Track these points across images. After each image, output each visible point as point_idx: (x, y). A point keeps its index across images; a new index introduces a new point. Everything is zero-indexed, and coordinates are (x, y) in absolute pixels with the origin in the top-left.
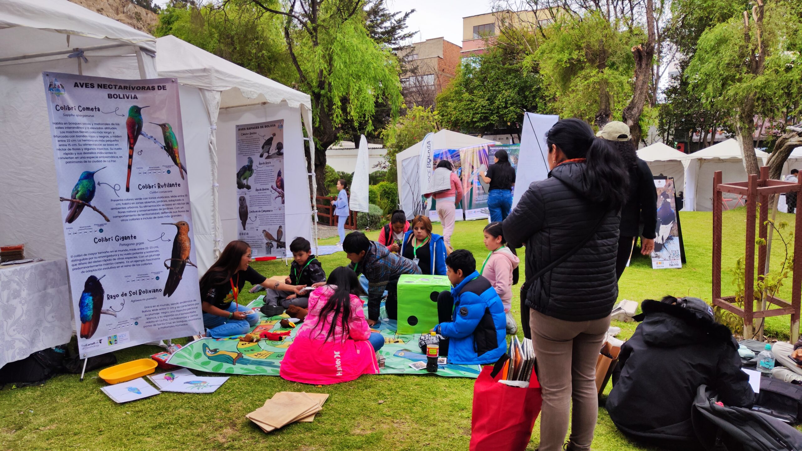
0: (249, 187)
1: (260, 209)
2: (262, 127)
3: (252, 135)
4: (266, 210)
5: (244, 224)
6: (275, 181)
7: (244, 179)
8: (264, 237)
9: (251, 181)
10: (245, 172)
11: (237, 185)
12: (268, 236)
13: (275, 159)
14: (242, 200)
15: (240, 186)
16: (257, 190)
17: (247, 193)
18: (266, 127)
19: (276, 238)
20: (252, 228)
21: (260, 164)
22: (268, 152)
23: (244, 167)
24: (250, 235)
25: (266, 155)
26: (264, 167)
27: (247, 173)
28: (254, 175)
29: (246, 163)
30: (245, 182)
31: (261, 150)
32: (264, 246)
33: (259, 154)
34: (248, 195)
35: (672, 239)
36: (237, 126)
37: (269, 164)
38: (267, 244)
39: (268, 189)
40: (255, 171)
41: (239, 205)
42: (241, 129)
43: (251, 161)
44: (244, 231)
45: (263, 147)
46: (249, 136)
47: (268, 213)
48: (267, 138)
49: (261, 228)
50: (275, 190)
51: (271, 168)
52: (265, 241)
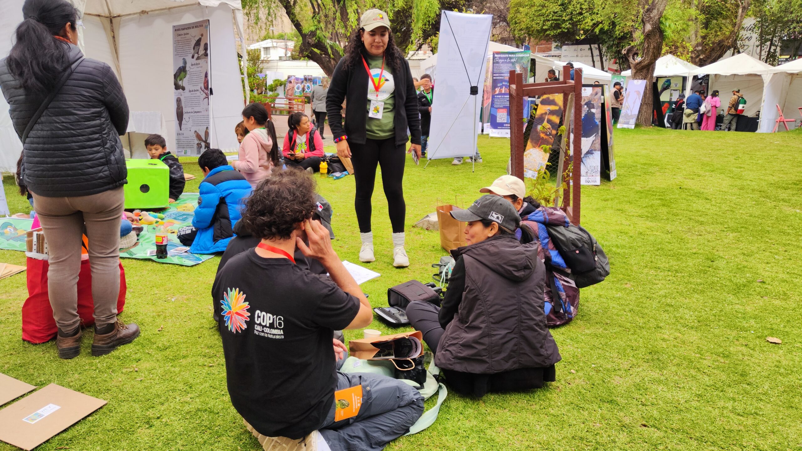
0: (183, 89)
1: (192, 110)
2: (193, 27)
3: (186, 36)
4: (196, 111)
5: (180, 124)
6: (203, 82)
7: (180, 80)
8: (195, 138)
9: (184, 83)
10: (180, 73)
11: (174, 86)
12: (199, 137)
13: (203, 60)
14: (179, 101)
15: (177, 87)
16: (190, 91)
17: (182, 94)
18: (196, 27)
19: (204, 139)
20: (186, 129)
21: (192, 65)
22: (198, 53)
23: (180, 68)
24: (185, 135)
25: (196, 56)
26: (195, 69)
27: (183, 74)
28: (188, 76)
29: (181, 65)
30: (180, 83)
31: (192, 51)
32: (196, 146)
33: (191, 55)
34: (184, 95)
35: (592, 154)
36: (174, 27)
37: (199, 66)
38: (198, 144)
39: (198, 90)
40: (188, 73)
41: (176, 106)
42: (177, 29)
43: (185, 63)
44: (181, 132)
45: (194, 48)
46: (183, 36)
47: (198, 114)
48: (197, 39)
49: (193, 130)
50: (203, 91)
51: (200, 69)
52: (197, 141)
